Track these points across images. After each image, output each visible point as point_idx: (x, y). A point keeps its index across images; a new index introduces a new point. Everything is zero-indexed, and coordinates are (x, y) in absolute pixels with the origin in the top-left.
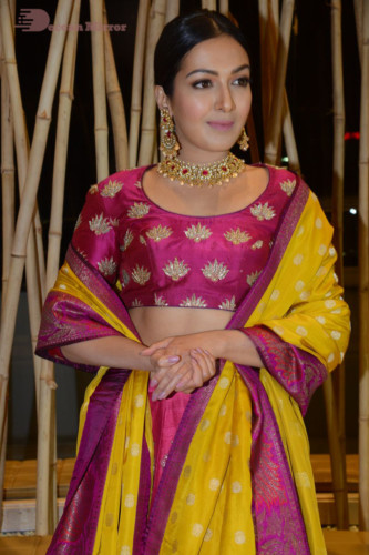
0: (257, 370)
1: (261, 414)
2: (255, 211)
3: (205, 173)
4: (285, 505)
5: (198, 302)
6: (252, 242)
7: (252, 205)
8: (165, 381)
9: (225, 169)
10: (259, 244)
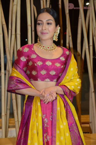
0: (63, 95)
1: (66, 105)
2: (61, 58)
3: (48, 48)
4: (73, 123)
5: (48, 80)
6: (61, 66)
7: (60, 57)
8: (46, 100)
9: (53, 47)
10: (62, 67)
